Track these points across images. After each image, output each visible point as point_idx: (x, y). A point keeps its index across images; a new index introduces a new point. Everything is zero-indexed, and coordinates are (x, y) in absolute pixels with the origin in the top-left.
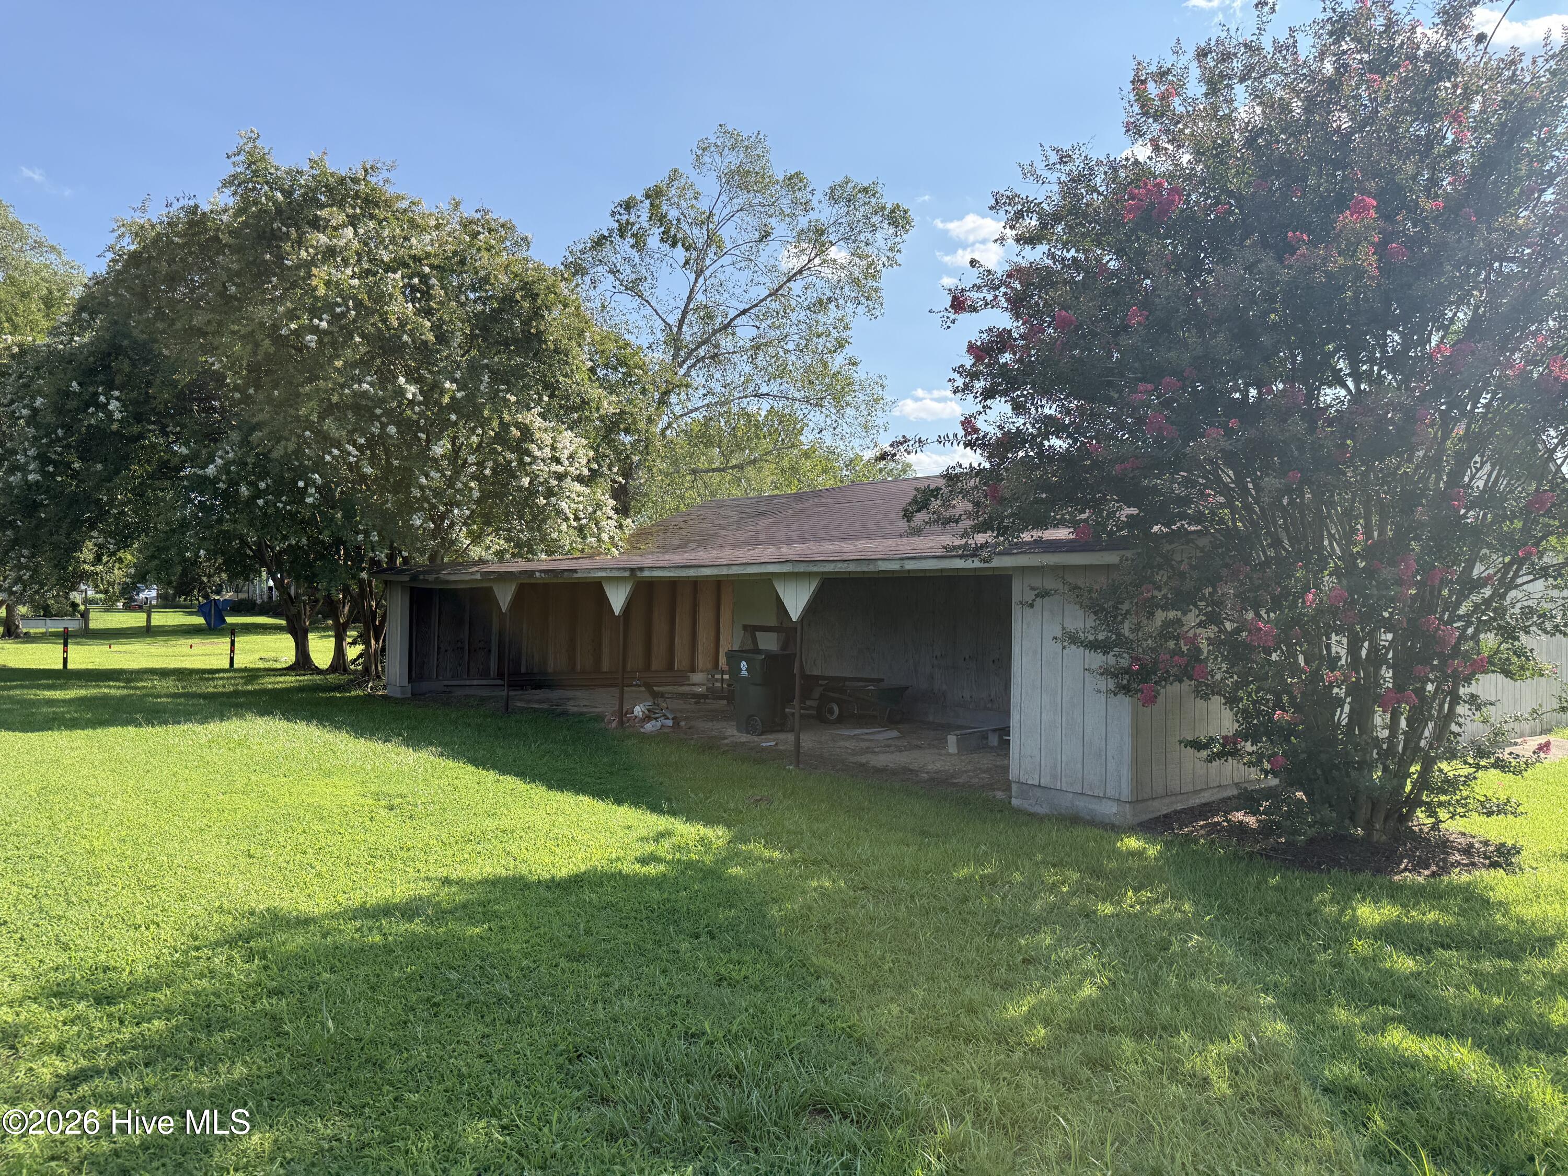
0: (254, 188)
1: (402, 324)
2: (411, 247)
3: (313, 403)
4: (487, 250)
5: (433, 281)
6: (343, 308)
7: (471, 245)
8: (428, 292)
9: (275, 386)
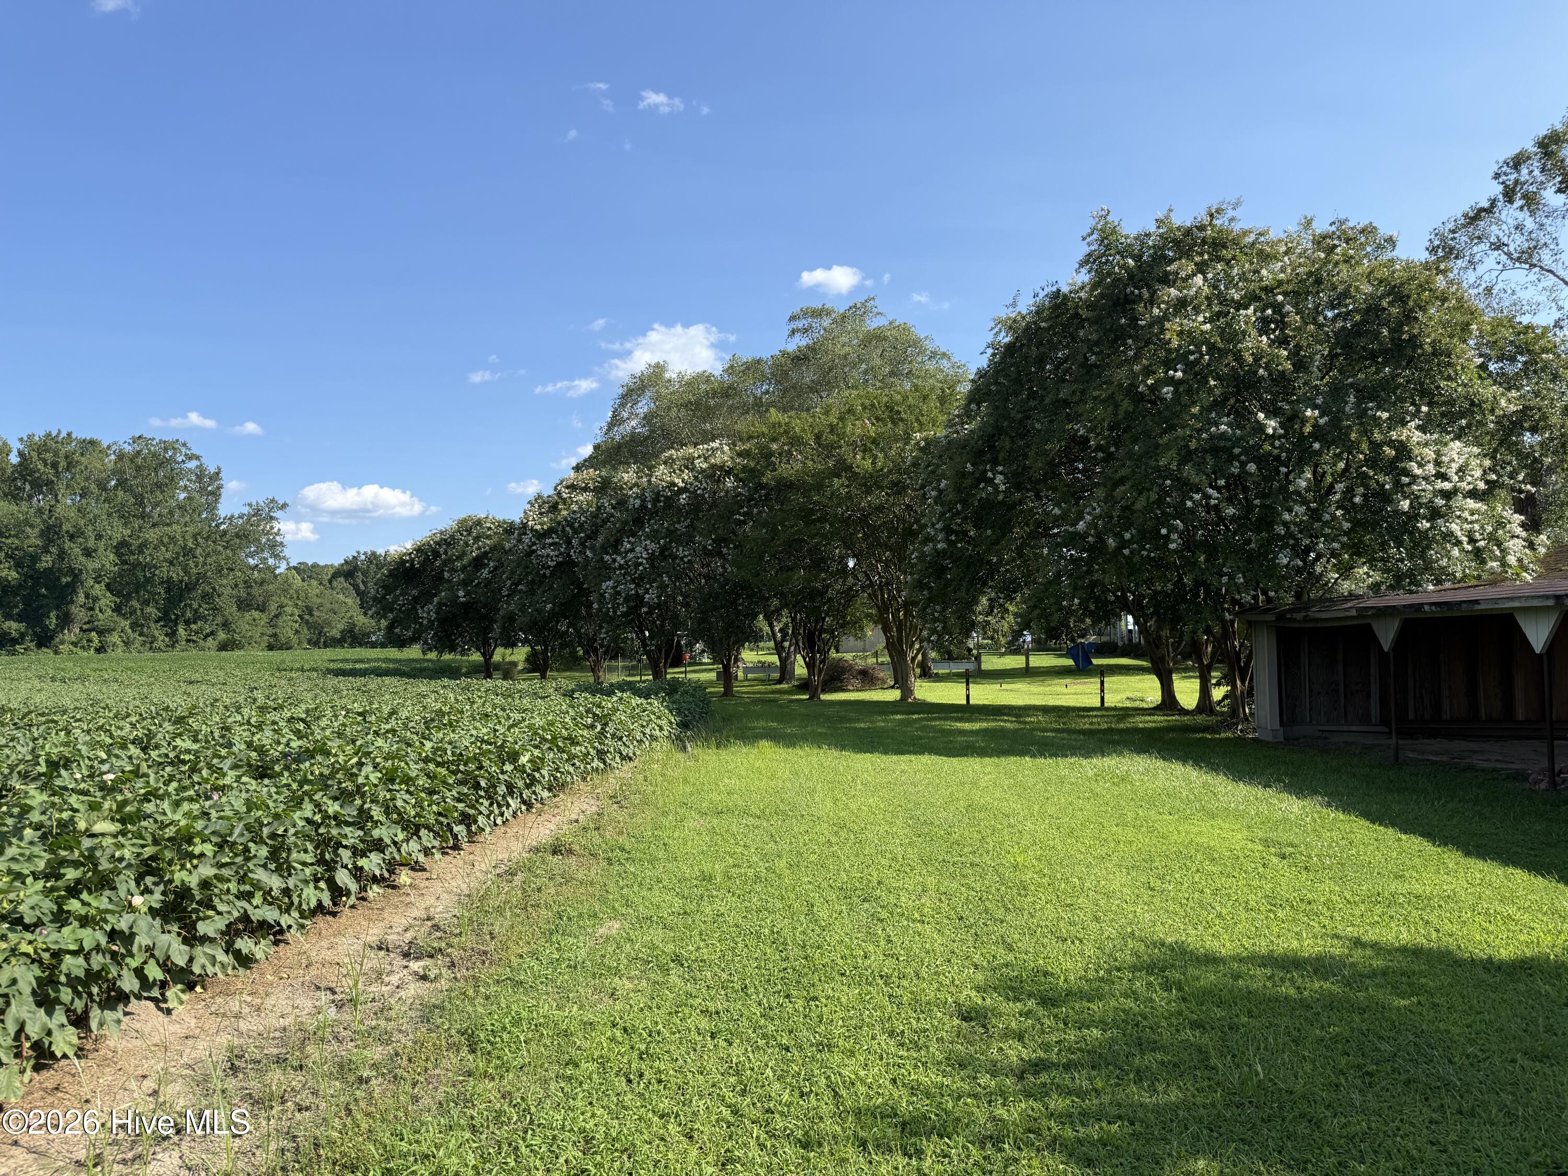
0: (1107, 260)
1: (1257, 358)
2: (1261, 280)
3: (1173, 453)
4: (1346, 261)
5: (1288, 308)
6: (1197, 355)
7: (1326, 262)
8: (1282, 321)
9: (1135, 440)
